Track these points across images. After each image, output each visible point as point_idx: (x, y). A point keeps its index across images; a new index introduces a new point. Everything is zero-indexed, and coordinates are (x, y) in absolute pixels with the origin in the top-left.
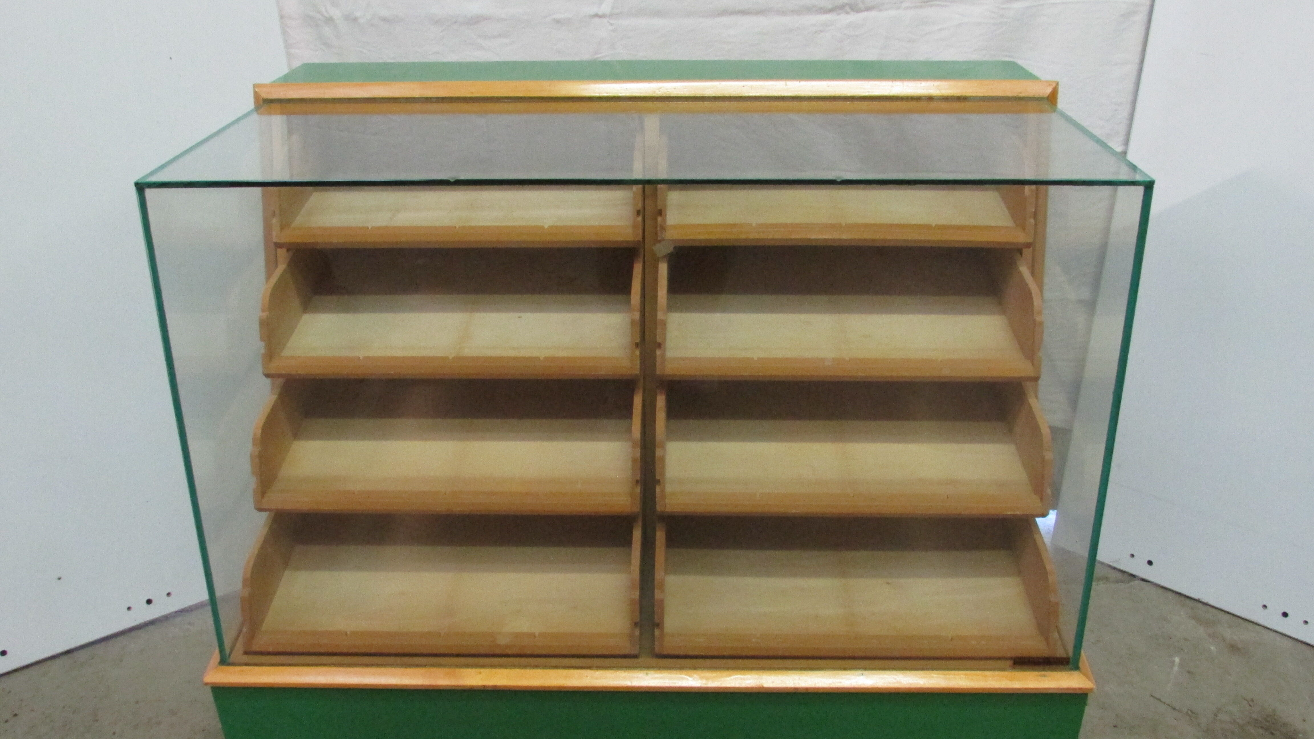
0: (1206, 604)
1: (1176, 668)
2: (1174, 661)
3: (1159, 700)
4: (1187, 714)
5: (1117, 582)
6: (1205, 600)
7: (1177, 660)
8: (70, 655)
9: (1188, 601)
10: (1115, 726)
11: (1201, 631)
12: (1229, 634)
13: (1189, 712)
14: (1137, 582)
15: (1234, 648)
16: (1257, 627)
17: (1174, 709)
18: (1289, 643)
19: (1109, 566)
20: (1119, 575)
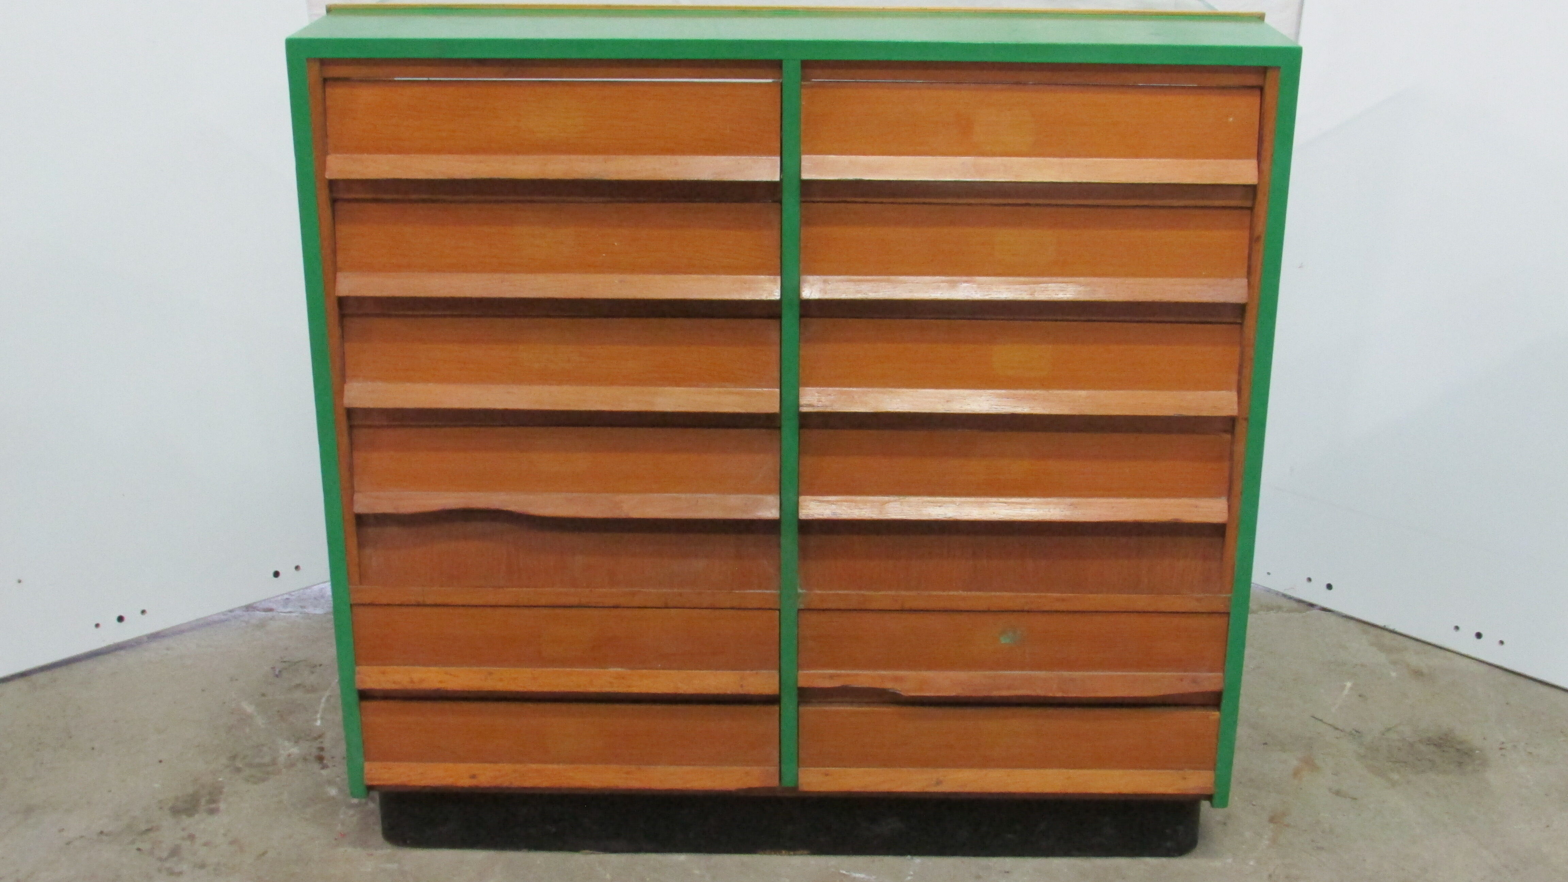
0: (1393, 632)
1: (1346, 692)
2: (1345, 686)
3: (1321, 720)
4: (1351, 734)
5: (1290, 611)
6: (1391, 627)
7: (1349, 684)
8: (27, 678)
9: (1372, 629)
10: (1265, 744)
11: (1382, 658)
12: (1414, 659)
13: (1353, 732)
14: (1315, 612)
15: (1418, 674)
16: (1448, 654)
17: (1337, 729)
18: (1483, 668)
19: (1284, 596)
20: (1295, 605)
